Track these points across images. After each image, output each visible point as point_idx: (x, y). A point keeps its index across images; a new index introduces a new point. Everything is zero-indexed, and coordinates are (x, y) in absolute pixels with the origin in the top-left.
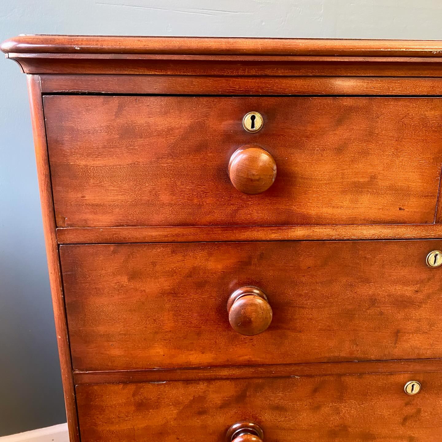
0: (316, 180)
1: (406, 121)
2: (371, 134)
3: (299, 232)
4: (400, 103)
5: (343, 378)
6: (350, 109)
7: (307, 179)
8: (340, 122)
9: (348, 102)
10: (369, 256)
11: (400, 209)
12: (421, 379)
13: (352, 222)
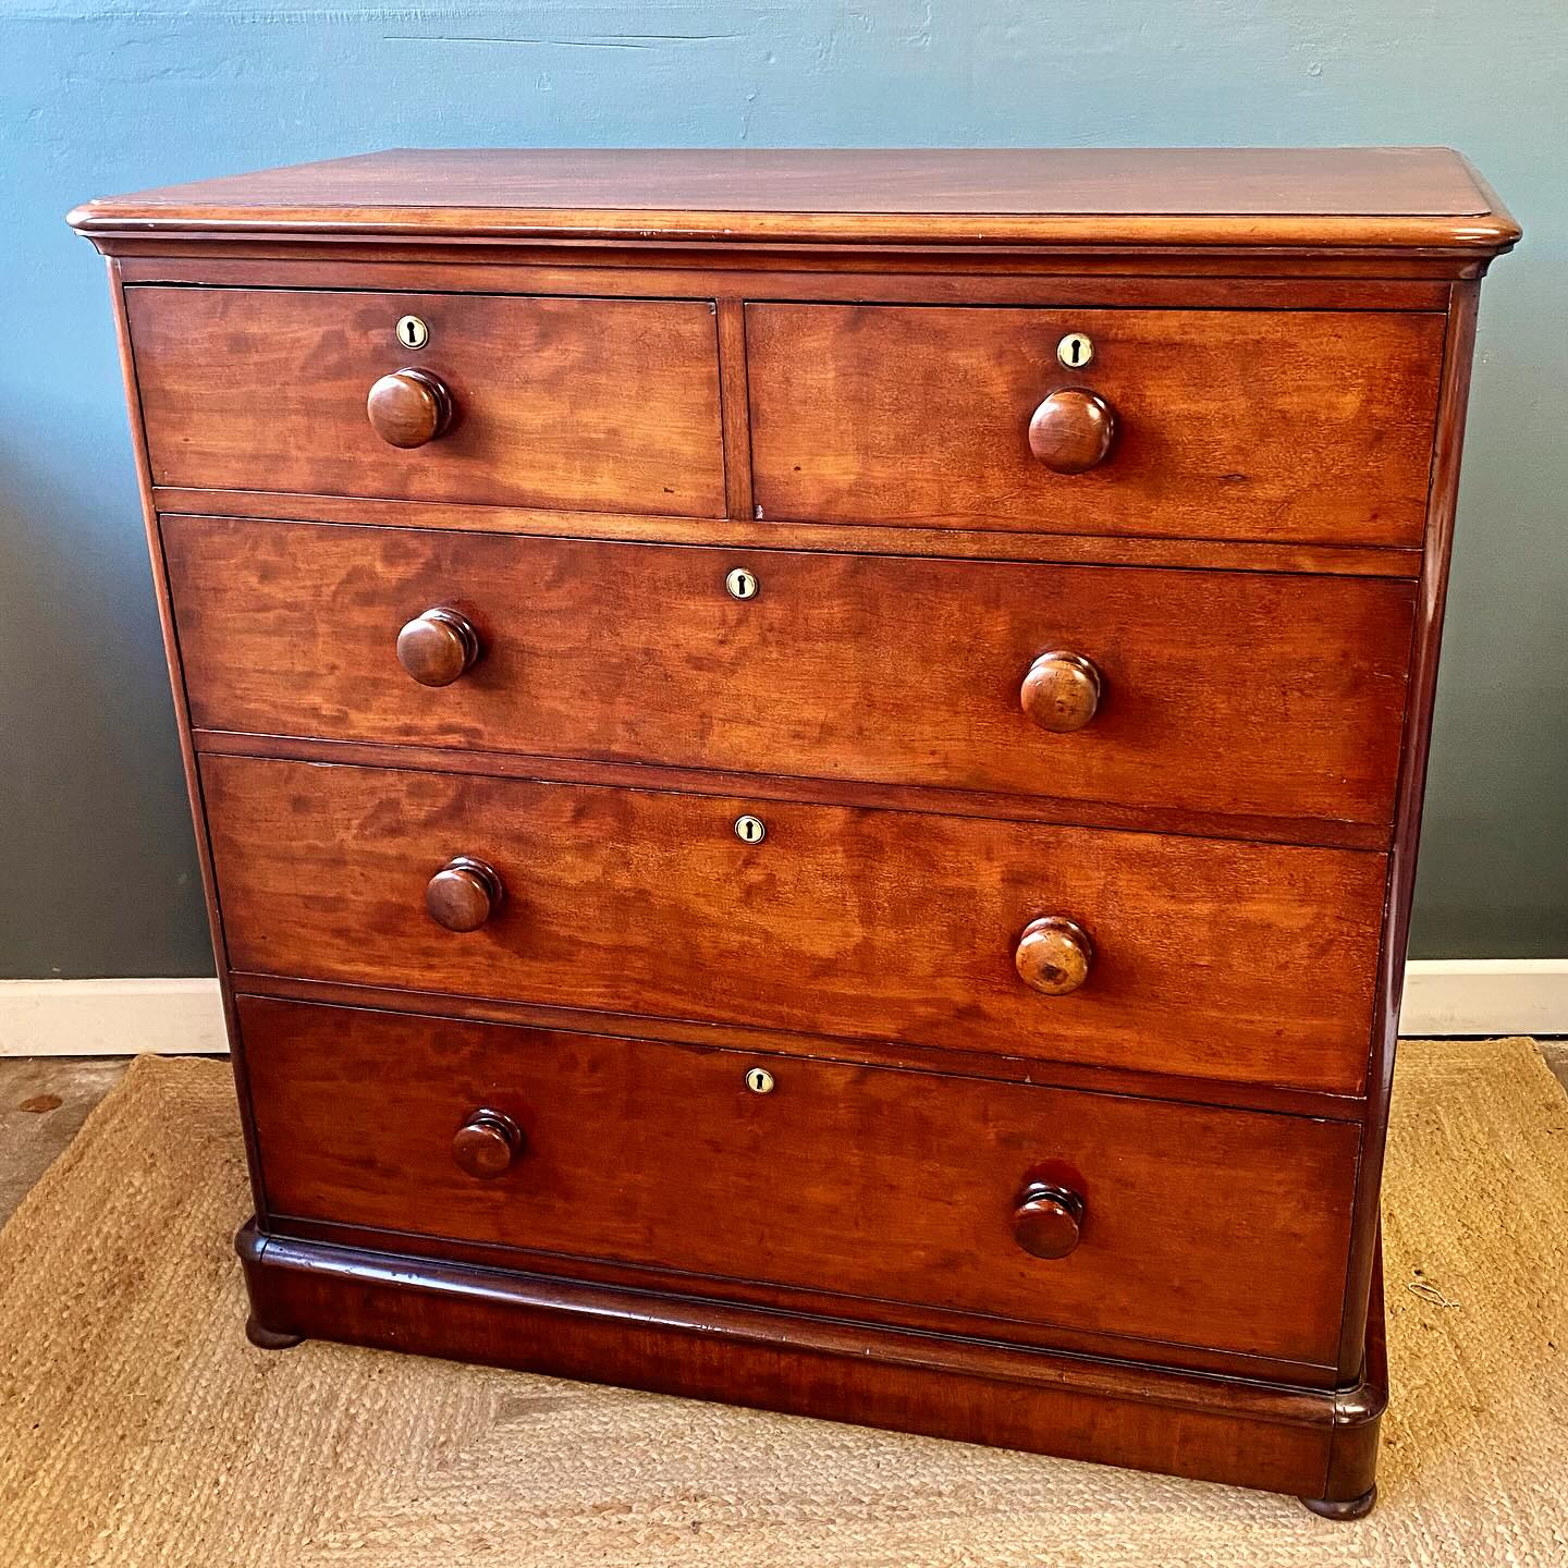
0: (523, 432)
1: (647, 339)
2: (596, 359)
3: (509, 520)
4: (633, 309)
5: (623, 795)
6: (558, 317)
7: (509, 429)
8: (544, 338)
9: (551, 305)
10: (629, 570)
11: (666, 490)
12: (764, 814)
13: (589, 507)
